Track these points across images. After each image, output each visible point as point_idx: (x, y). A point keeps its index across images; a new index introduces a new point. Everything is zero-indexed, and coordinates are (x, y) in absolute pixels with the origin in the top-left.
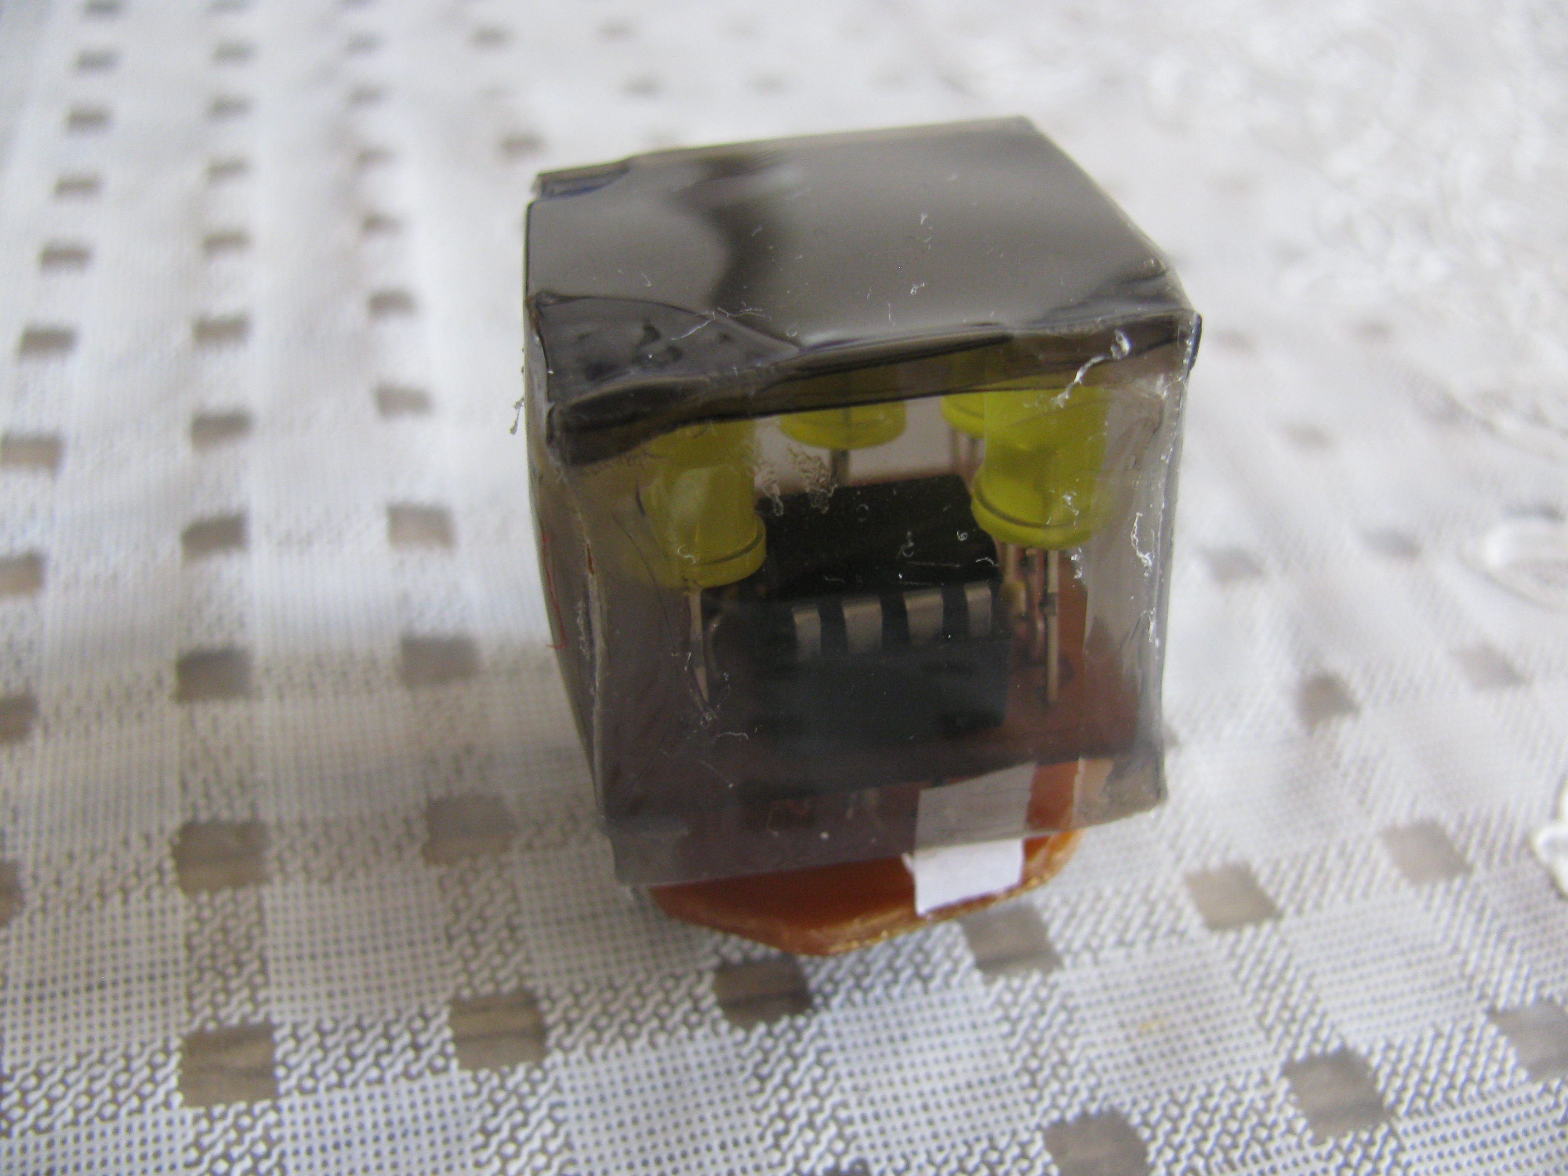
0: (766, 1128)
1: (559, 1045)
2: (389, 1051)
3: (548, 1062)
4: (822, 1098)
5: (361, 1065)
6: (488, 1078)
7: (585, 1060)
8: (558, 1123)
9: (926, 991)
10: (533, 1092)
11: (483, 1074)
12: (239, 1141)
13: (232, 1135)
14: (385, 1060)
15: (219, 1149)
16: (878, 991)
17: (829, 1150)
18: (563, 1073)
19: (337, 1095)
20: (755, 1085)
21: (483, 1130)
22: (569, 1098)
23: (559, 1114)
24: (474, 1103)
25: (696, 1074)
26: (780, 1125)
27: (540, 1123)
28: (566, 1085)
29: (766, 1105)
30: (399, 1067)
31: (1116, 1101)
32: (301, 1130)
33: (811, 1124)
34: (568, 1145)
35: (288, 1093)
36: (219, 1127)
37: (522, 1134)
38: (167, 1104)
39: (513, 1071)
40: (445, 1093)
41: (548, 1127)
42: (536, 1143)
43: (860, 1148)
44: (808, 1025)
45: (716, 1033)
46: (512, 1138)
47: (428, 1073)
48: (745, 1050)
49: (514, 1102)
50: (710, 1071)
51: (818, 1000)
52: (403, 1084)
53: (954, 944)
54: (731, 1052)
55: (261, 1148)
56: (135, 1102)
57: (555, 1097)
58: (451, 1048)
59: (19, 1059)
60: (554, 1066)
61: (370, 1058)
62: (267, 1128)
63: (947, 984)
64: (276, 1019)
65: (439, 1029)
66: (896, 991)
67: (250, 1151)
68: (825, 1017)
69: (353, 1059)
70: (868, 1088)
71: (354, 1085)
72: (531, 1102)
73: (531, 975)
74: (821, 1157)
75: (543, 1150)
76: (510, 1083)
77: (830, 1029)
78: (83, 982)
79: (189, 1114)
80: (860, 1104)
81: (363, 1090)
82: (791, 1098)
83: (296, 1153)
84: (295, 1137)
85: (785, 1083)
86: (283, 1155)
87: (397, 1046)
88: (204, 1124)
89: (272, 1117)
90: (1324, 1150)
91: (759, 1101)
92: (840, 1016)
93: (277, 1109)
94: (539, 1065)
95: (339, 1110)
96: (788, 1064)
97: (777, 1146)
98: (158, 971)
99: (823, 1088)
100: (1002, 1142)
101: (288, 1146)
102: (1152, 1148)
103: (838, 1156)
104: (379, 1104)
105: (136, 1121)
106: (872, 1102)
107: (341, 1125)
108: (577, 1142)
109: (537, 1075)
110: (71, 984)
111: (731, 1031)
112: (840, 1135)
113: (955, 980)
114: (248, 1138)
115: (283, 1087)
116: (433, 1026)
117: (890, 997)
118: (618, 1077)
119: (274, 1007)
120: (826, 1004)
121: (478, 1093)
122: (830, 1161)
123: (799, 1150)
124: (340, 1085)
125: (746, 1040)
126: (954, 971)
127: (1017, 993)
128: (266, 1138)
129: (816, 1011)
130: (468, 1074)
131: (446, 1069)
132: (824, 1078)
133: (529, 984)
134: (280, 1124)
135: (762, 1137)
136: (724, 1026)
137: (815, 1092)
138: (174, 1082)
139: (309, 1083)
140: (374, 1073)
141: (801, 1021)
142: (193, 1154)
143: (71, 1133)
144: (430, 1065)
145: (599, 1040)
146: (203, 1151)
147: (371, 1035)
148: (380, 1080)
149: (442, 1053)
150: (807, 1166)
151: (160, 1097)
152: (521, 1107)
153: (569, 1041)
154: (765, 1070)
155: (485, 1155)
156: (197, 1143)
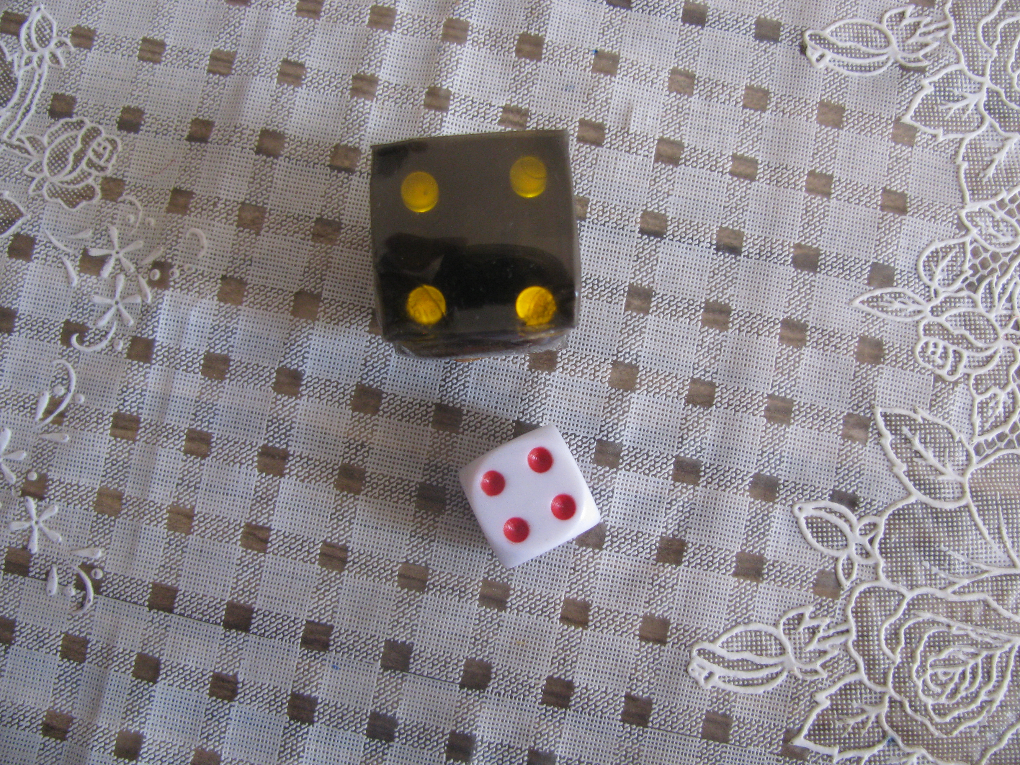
1: (348, 569)
2: (301, 550)
3: (343, 573)
4: (411, 621)
5: (291, 552)
6: (324, 571)
7: (353, 577)
10: (335, 581)
11: (324, 569)
12: (252, 562)
13: (251, 560)
14: (299, 553)
15: (247, 563)
16: (445, 595)
17: (406, 636)
18: (345, 578)
19: (283, 558)
20: (395, 608)
21: (317, 587)
22: (344, 587)
23: (339, 591)
24: (318, 577)
25: (381, 596)
27: (333, 592)
28: (345, 582)
31: (493, 660)
32: (270, 565)
33: (404, 627)
34: (338, 601)
35: (269, 552)
36: (248, 556)
37: (327, 593)
38: (236, 543)
39: (332, 572)
40: (312, 570)
41: (335, 594)
42: (329, 597)
43: (414, 639)
44: (419, 596)
45: (393, 585)
46: (324, 593)
48: (398, 595)
49: (328, 582)
50: (385, 596)
51: (426, 589)
52: (301, 562)
54: (394, 593)
55: (257, 567)
56: (227, 539)
57: (340, 585)
58: (318, 557)
59: (200, 510)
60: (344, 575)
62: (261, 562)
64: (273, 527)
67: (254, 566)
68: (425, 596)
69: (291, 549)
71: (288, 557)
72: (333, 584)
73: (350, 542)
74: (402, 637)
75: (331, 600)
76: (330, 575)
77: (424, 600)
78: (222, 491)
79: (241, 549)
80: (421, 626)
81: (290, 560)
82: (403, 617)
83: (266, 572)
84: (267, 567)
85: (403, 611)
86: (262, 571)
87: (304, 550)
88: (244, 554)
89: (263, 558)
90: (541, 707)
91: (393, 614)
92: (430, 597)
93: (265, 557)
95: (281, 563)
96: (407, 605)
97: (392, 629)
98: (245, 495)
99: (413, 618)
100: (453, 657)
101: (265, 568)
102: (492, 681)
103: (407, 639)
104: (293, 565)
105: (227, 545)
106: (425, 627)
107: (281, 568)
108: (341, 601)
109: (338, 576)
110: (219, 490)
111: (397, 586)
112: (411, 633)
113: (470, 601)
114: (255, 562)
115: (268, 550)
116: (316, 548)
117: (447, 598)
118: (360, 586)
119: (273, 523)
120: (428, 592)
121: (320, 575)
122: (403, 640)
123: (397, 633)
124: (284, 555)
125: (400, 592)
127: (486, 613)
128: (259, 564)
129: (424, 593)
130: (320, 567)
131: (314, 563)
132: (415, 614)
134: (264, 561)
135: (389, 624)
136: (396, 584)
138: (239, 537)
139: (276, 551)
140: (294, 556)
141: (418, 594)
142: (239, 562)
143: (209, 540)
144: (310, 560)
145: (359, 572)
146: (242, 562)
147: (297, 543)
148: (295, 559)
149: (315, 557)
150: (396, 638)
151: (235, 540)
152: (329, 585)
153: (351, 569)
154: (400, 605)
155: (314, 595)
156: (240, 559)
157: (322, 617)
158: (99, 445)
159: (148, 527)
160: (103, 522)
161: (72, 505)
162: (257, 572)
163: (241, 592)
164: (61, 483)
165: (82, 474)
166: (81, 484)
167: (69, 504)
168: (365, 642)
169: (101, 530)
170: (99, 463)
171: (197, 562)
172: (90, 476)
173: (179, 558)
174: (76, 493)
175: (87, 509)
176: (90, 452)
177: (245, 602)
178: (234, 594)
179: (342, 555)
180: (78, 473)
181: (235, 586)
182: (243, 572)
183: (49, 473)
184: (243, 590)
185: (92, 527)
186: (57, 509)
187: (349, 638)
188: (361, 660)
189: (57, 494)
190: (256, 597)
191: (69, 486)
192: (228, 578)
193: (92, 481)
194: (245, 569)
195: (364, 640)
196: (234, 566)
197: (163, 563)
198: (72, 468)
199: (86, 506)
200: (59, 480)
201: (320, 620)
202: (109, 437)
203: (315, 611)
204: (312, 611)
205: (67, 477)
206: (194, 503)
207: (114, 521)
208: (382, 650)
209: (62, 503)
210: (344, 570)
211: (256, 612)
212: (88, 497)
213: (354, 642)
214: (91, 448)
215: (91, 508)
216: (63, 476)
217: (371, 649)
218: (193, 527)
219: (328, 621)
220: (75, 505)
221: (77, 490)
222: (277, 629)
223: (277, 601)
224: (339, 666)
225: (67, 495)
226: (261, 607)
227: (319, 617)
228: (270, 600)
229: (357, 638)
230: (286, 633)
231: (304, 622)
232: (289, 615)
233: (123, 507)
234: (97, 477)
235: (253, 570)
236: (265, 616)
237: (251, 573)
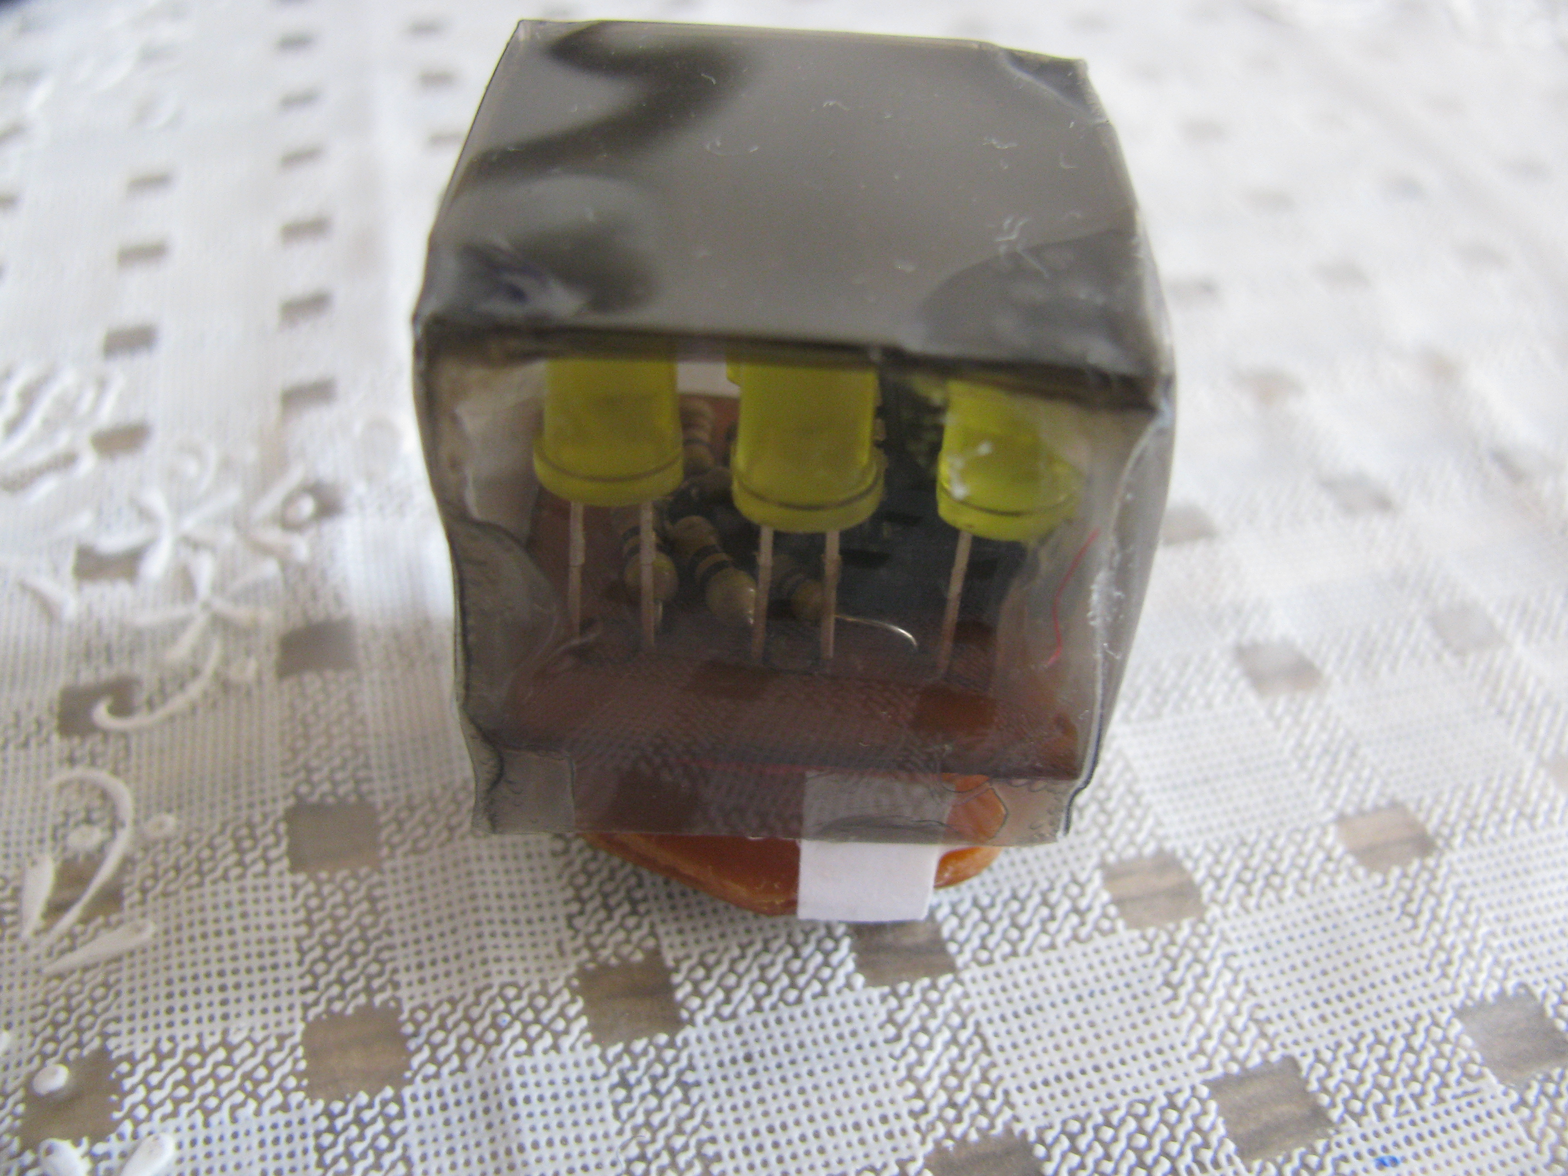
0: (1430, 960)
1: (1213, 900)
2: (1052, 918)
3: (1208, 916)
4: (1472, 930)
5: (1030, 934)
6: (1156, 936)
7: (1241, 912)
8: (1237, 972)
9: (1533, 828)
10: (1204, 945)
11: (1150, 932)
12: (933, 1014)
13: (925, 1010)
14: (1052, 927)
15: (915, 1024)
16: (1491, 831)
17: (1491, 976)
18: (1225, 925)
19: (1015, 964)
20: (1408, 922)
21: (1167, 983)
22: (1238, 948)
23: (1235, 963)
24: (1151, 959)
25: (1349, 917)
26: (1442, 957)
27: (1219, 974)
28: (1232, 936)
29: (1424, 940)
30: (1067, 933)
32: (989, 999)
33: (1468, 953)
34: (1251, 991)
35: (966, 966)
36: (909, 1003)
37: (1207, 983)
38: (849, 985)
39: (1178, 928)
40: (1119, 953)
41: (1228, 977)
42: (1221, 993)
43: (1517, 973)
44: (1438, 866)
45: (1355, 879)
46: (1198, 989)
47: (1096, 935)
48: (1388, 890)
49: (1188, 956)
50: (1360, 913)
51: (1440, 843)
52: (1075, 946)
53: (1545, 786)
54: (1374, 894)
55: (956, 1020)
56: (816, 987)
57: (1226, 949)
58: (1112, 910)
60: (1215, 920)
61: (1036, 927)
62: (956, 1001)
63: (1549, 822)
65: (1096, 895)
66: (1508, 829)
67: (945, 1023)
68: (1450, 857)
69: (1022, 929)
70: (1508, 919)
71: (1028, 952)
72: (1205, 954)
73: (1166, 837)
74: (1486, 984)
75: (1229, 997)
76: (1180, 937)
77: (1459, 868)
79: (876, 993)
80: (1505, 933)
81: (1039, 957)
82: (1445, 932)
83: (990, 1021)
84: (985, 1007)
85: (1434, 917)
86: (978, 1024)
87: (1060, 912)
88: (893, 1002)
89: (957, 990)
91: (1417, 936)
92: (1465, 854)
93: (961, 983)
94: (1202, 920)
95: (1021, 978)
96: (1431, 901)
97: (1444, 975)
99: (1470, 920)
101: (981, 1016)
103: (1501, 982)
104: (1058, 968)
105: (823, 1003)
106: (1515, 931)
107: (1026, 991)
108: (1258, 987)
109: (1202, 929)
111: (1368, 875)
112: (1496, 962)
113: (1556, 817)
114: (940, 1010)
115: (960, 961)
116: (1090, 890)
117: (1503, 836)
118: (1277, 925)
120: (1448, 844)
121: (1150, 951)
122: (1495, 987)
123: (1466, 978)
124: (1014, 953)
125: (1385, 883)
126: (1552, 809)
128: (957, 1009)
129: (1442, 854)
130: (1136, 933)
131: (1113, 930)
132: (1467, 911)
133: (1168, 845)
134: (966, 995)
135: (1428, 969)
136: (1360, 872)
137: (1463, 925)
138: (850, 965)
139: (984, 955)
140: (1045, 940)
141: (1431, 862)
142: (891, 1031)
143: (758, 1019)
144: (1097, 928)
145: (1249, 893)
146: (899, 1027)
147: (1031, 904)
148: (1052, 946)
149: (1105, 915)
150: (1477, 992)
151: (840, 980)
152: (1197, 960)
153: (1221, 895)
154: (1413, 908)
155: (1177, 1006)
156: (891, 1020)
157: (1241, 1052)
158: (263, 907)
159: (528, 1062)
160: (358, 1120)
161: (225, 1113)
162: (963, 1036)
163: (950, 1113)
164: (162, 1057)
165: (232, 1009)
166: (235, 1039)
167: (208, 1113)
168: (1409, 1048)
169: (358, 1148)
170: (282, 959)
171: (753, 1096)
172: (258, 1005)
173: (684, 1110)
174: (224, 1071)
175: (285, 1107)
176: (240, 936)
177: (983, 1133)
178: (932, 1126)
179: (1170, 880)
180: (218, 1011)
181: (918, 1104)
182: (920, 1051)
183: (112, 1043)
184: (952, 1104)
185: (321, 1150)
186: (169, 1143)
187: (1359, 1059)
188: (1440, 1100)
189: (157, 1096)
190: (1008, 1103)
191: (195, 1059)
192: (884, 1095)
193: (272, 1018)
194: (923, 1039)
195: (1401, 1044)
196: (884, 1050)
197: (634, 1151)
198: (191, 1000)
199: (278, 1098)
200: (156, 1050)
201: (1242, 1064)
202: (288, 878)
203: (1210, 1045)
204: (1201, 1051)
205: (179, 1031)
206: (650, 943)
207: (398, 1099)
208: (1468, 1041)
209: (182, 1120)
210: (1203, 909)
211: (1041, 1141)
212: (271, 1069)
213: (1380, 1061)
214: (238, 924)
215: (297, 1097)
216: (165, 1033)
217: (1440, 1055)
218: (682, 1005)
219: (1264, 1054)
220: (234, 1109)
221: (228, 1061)
222: (1140, 1153)
223: (1082, 1081)
224: (1396, 1153)
225: (193, 1087)
226: (1042, 1121)
227: (1233, 1058)
228: (1057, 1089)
229: (1381, 1051)
230: (1174, 1148)
231: (1204, 1091)
232: (1146, 1095)
233: (412, 1045)
234: (284, 1001)
235: (946, 1034)
236: (1072, 1137)
237: (947, 1046)
